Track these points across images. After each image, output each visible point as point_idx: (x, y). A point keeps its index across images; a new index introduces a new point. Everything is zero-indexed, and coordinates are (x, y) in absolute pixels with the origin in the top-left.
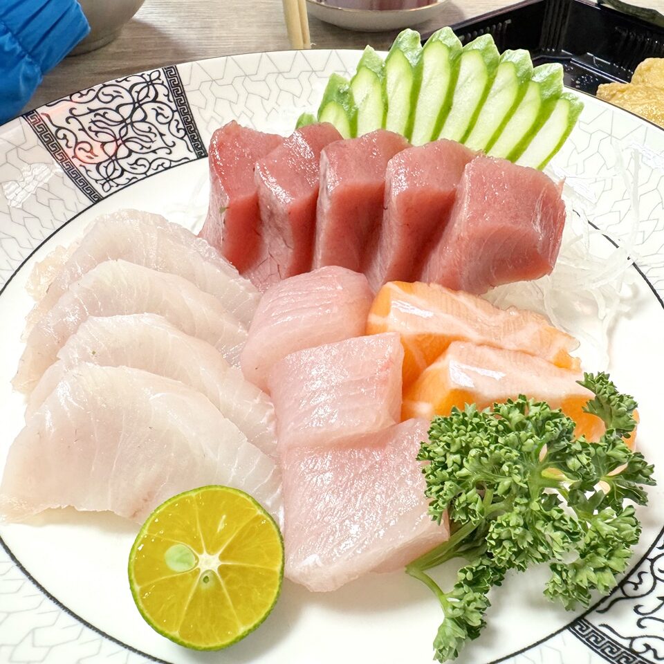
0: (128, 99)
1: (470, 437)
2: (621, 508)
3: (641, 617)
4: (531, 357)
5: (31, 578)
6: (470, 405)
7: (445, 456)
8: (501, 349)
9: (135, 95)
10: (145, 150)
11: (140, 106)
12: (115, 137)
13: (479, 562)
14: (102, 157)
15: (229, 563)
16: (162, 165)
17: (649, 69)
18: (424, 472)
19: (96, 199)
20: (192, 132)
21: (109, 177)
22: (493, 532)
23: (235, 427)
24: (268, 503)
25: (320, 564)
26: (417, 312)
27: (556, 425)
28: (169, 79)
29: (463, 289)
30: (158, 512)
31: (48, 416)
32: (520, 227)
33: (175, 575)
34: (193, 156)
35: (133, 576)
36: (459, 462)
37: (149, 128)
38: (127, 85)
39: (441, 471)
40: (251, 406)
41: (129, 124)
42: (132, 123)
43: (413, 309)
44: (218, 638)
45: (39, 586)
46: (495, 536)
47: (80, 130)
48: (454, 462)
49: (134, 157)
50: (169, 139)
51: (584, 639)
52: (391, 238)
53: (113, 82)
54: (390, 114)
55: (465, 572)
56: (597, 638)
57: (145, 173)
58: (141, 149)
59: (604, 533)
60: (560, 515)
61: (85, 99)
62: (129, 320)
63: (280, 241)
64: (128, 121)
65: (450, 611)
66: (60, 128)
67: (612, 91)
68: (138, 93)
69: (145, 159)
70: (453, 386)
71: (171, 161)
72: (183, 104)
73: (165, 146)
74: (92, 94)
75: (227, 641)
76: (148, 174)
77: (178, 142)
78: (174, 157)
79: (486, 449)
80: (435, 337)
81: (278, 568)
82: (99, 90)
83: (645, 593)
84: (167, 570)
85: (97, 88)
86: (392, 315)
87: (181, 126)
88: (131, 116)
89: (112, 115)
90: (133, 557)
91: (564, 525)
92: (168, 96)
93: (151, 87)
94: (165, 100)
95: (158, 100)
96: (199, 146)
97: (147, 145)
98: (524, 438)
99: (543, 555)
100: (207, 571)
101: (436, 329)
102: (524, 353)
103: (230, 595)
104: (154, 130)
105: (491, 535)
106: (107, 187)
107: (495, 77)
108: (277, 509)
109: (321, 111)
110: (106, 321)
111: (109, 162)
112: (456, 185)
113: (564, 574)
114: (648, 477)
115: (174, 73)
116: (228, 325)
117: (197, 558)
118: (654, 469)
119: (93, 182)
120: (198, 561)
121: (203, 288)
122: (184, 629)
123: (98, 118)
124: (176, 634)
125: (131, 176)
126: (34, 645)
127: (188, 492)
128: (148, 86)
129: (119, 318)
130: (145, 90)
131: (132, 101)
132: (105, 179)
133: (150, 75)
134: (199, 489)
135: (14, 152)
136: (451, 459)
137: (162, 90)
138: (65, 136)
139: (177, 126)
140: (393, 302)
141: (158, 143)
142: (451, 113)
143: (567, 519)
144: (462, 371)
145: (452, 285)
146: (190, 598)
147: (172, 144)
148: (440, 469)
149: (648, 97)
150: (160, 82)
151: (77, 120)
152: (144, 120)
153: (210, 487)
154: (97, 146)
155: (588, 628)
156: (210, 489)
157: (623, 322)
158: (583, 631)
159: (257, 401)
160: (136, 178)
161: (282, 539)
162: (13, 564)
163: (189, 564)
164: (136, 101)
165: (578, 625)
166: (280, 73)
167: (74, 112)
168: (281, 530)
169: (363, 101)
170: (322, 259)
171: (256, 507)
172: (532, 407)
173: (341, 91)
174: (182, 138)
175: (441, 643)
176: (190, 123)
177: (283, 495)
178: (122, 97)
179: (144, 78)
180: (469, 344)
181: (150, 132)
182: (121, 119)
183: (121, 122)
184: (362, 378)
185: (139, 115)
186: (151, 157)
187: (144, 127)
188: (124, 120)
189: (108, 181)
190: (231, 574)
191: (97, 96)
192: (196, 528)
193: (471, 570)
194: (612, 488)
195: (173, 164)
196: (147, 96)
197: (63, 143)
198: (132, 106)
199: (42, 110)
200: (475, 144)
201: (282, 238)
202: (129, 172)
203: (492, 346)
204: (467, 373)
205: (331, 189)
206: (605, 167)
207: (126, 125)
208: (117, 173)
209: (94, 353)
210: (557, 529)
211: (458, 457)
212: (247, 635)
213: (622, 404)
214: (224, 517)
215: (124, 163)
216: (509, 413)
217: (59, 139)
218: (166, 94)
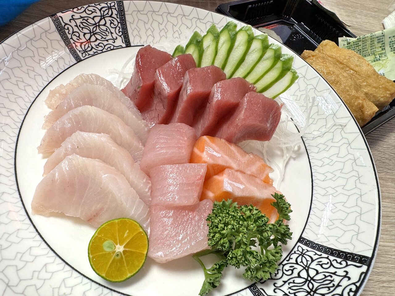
0: (99, 14)
1: (230, 220)
2: (277, 245)
3: (276, 288)
4: (255, 178)
5: (44, 241)
6: (230, 199)
7: (218, 224)
8: (245, 173)
9: (102, 12)
10: (103, 39)
11: (104, 18)
12: (90, 31)
13: (222, 261)
14: (83, 40)
15: (127, 249)
16: (110, 47)
17: (326, 45)
18: (208, 225)
19: (79, 60)
20: (125, 34)
21: (85, 50)
22: (230, 254)
23: (135, 191)
24: (145, 226)
25: (163, 256)
26: (215, 153)
27: (262, 221)
28: (119, 7)
29: (233, 143)
30: (102, 227)
31: (57, 174)
32: (262, 125)
33: (106, 252)
34: (124, 45)
35: (90, 252)
36: (223, 227)
37: (106, 29)
38: (99, 7)
39: (215, 229)
40: (142, 183)
41: (97, 26)
42: (99, 26)
43: (214, 152)
44: (119, 278)
45: (47, 244)
46: (231, 256)
47: (75, 26)
48: (221, 227)
49: (98, 42)
50: (114, 36)
51: (254, 293)
52: (209, 116)
53: (93, 5)
54: (218, 57)
55: (216, 265)
56: (258, 294)
57: (102, 50)
58: (101, 38)
59: (270, 259)
60: (257, 254)
61: (79, 11)
62: (95, 136)
63: (161, 105)
64: (97, 24)
65: (209, 280)
66: (66, 24)
67: (309, 54)
68: (104, 11)
69: (102, 43)
70: (224, 190)
71: (114, 46)
72: (123, 20)
73: (112, 38)
74: (83, 9)
75: (123, 279)
76: (103, 51)
77: (118, 37)
78: (115, 44)
79: (235, 226)
80: (220, 166)
81: (145, 253)
82: (86, 8)
83: (278, 278)
84: (103, 251)
85: (85, 7)
86: (205, 153)
87: (121, 30)
88: (99, 22)
89: (91, 21)
90: (91, 244)
91: (257, 257)
92: (117, 15)
93: (110, 10)
94: (115, 17)
95: (112, 16)
96: (128, 41)
97: (104, 37)
98: (250, 224)
99: (246, 264)
100: (118, 252)
101: (221, 162)
102: (253, 176)
103: (126, 262)
104: (108, 30)
105: (229, 255)
106: (84, 55)
107: (265, 53)
108: (148, 229)
109: (187, 46)
110: (85, 134)
111: (86, 43)
112: (241, 100)
113: (253, 272)
114: (289, 236)
115: (121, 4)
116: (136, 143)
117: (115, 247)
118: (293, 234)
119: (78, 52)
120: (115, 248)
121: (127, 123)
122: (107, 274)
123: (84, 21)
124: (104, 275)
125: (95, 51)
126: (46, 272)
127: (115, 220)
128: (109, 9)
129: (91, 134)
130: (107, 11)
131: (100, 15)
132: (84, 51)
133: (110, 4)
134: (119, 219)
135: (44, 34)
136: (221, 225)
137: (115, 12)
138: (68, 28)
139: (119, 30)
140: (206, 147)
141: (109, 37)
142: (243, 63)
143: (259, 255)
144: (229, 183)
145: (230, 140)
146: (111, 262)
147: (115, 38)
148: (215, 228)
149: (323, 62)
150: (115, 8)
151: (75, 21)
152: (104, 25)
153: (124, 218)
154: (82, 34)
155: (256, 289)
156: (123, 219)
157: (292, 161)
158: (254, 290)
159: (145, 180)
160: (97, 52)
161: (148, 241)
162: (37, 233)
163: (112, 249)
164: (102, 15)
165: (252, 287)
166: (169, 13)
167: (74, 17)
168: (148, 237)
169: (207, 47)
170: (178, 118)
171: (140, 228)
172: (254, 211)
173: (198, 41)
174: (120, 36)
175: (203, 291)
176: (125, 29)
177: (150, 222)
178: (96, 13)
179: (107, 5)
180: (233, 170)
181: (106, 31)
182: (95, 23)
183: (94, 25)
184: (190, 182)
185: (103, 22)
186: (105, 43)
187: (104, 28)
188: (96, 24)
189: (85, 52)
190: (127, 254)
191: (85, 11)
192: (116, 234)
193: (219, 264)
194: (275, 237)
195: (115, 48)
196: (108, 14)
197: (67, 31)
198: (100, 17)
199: (59, 14)
200: (250, 79)
201: (162, 104)
202: (95, 49)
203: (242, 172)
204: (231, 184)
205: (189, 92)
206: (299, 90)
207: (96, 26)
208: (89, 49)
209: (78, 147)
210: (254, 258)
211: (223, 225)
212: (130, 277)
213: (287, 211)
214: (128, 231)
215: (93, 44)
216: (246, 211)
217: (65, 29)
218: (116, 14)
